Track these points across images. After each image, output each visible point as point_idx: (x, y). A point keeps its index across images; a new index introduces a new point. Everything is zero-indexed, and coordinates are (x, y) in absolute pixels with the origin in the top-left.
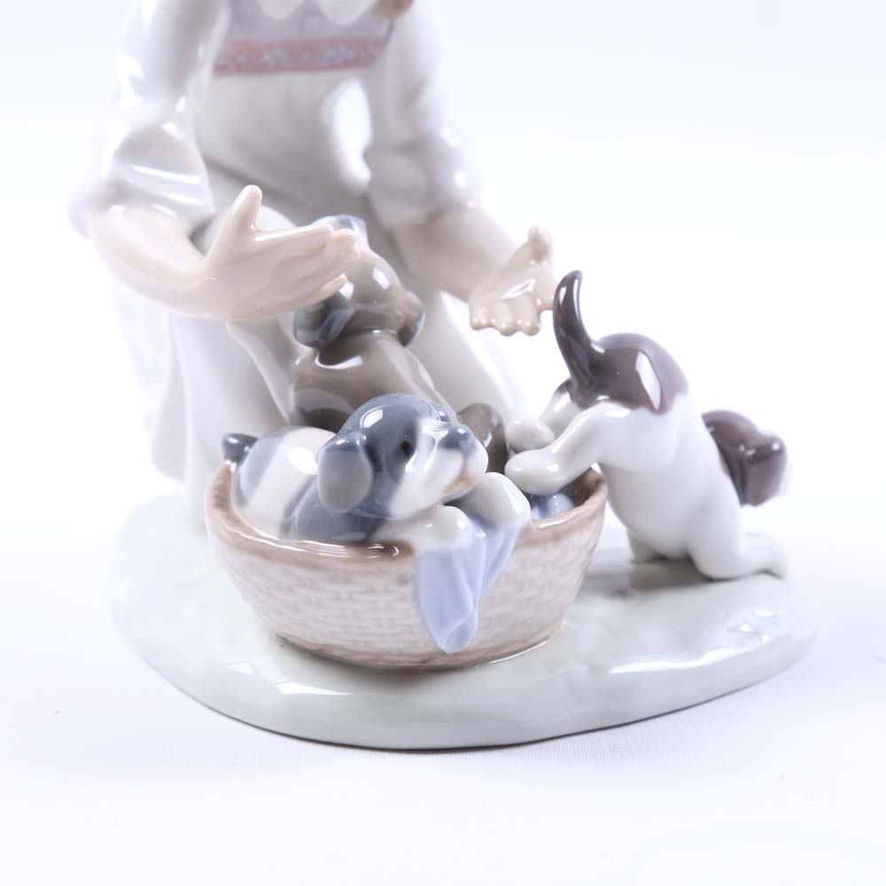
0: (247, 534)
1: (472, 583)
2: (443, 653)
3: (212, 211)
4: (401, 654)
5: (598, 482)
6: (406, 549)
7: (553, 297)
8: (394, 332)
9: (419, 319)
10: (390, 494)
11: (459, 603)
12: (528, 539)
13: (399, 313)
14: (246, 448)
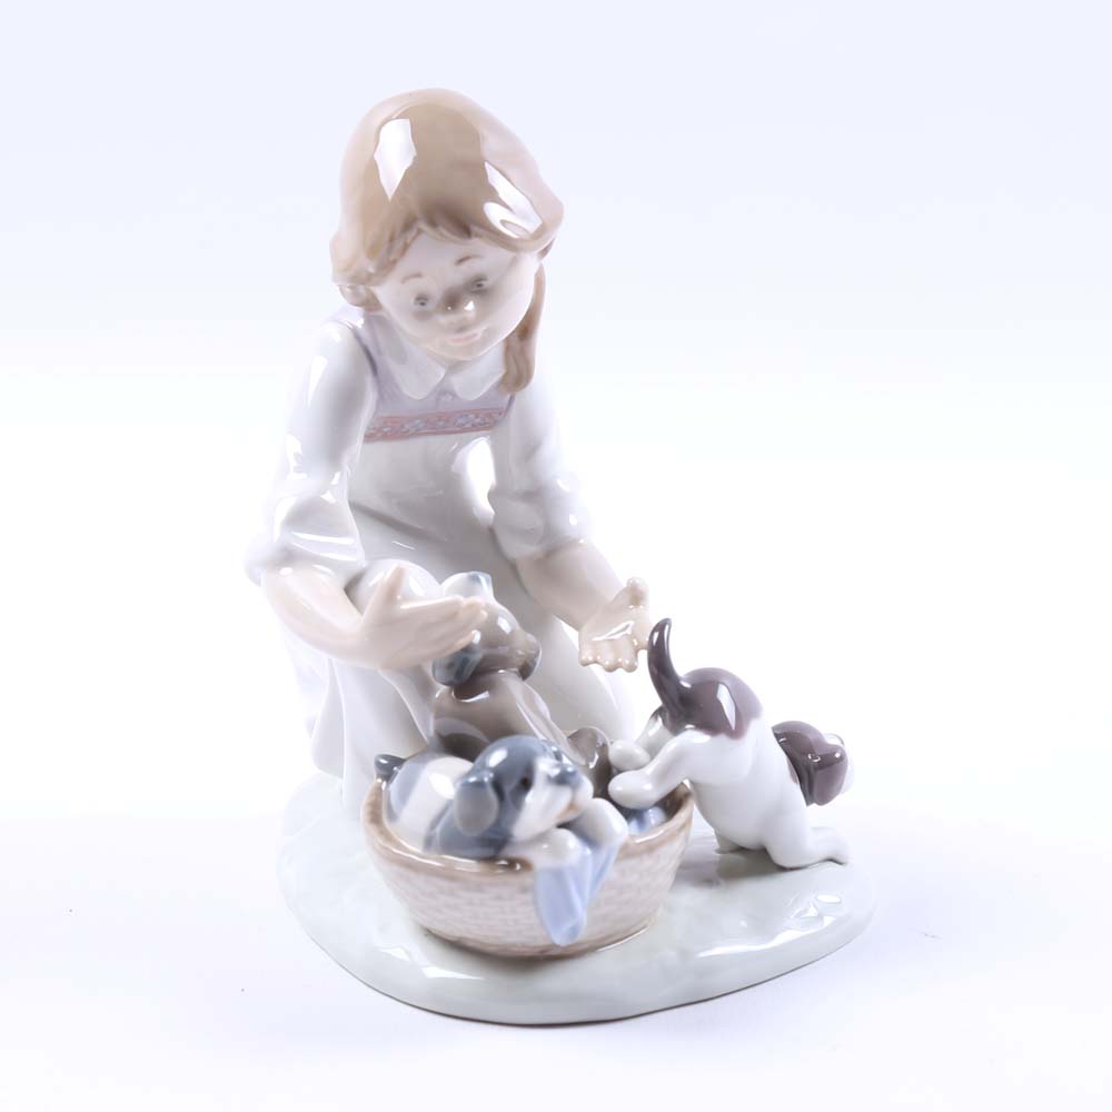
0: (397, 848)
1: (580, 891)
2: (557, 946)
3: (365, 565)
4: (524, 946)
5: (687, 795)
6: (526, 865)
7: (647, 639)
8: (516, 669)
9: (537, 655)
10: (513, 820)
11: (570, 909)
12: (627, 852)
13: (520, 652)
14: (395, 768)
